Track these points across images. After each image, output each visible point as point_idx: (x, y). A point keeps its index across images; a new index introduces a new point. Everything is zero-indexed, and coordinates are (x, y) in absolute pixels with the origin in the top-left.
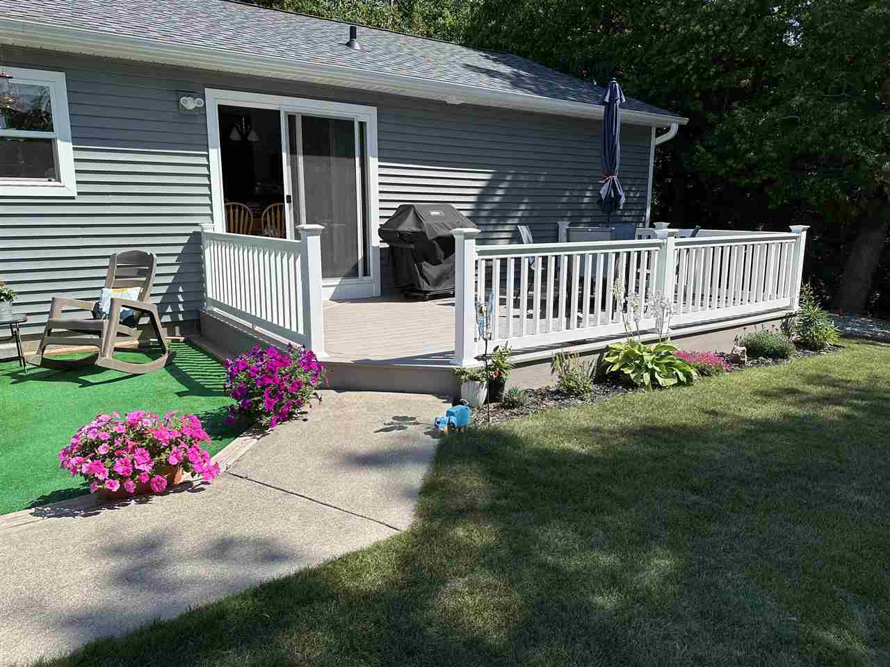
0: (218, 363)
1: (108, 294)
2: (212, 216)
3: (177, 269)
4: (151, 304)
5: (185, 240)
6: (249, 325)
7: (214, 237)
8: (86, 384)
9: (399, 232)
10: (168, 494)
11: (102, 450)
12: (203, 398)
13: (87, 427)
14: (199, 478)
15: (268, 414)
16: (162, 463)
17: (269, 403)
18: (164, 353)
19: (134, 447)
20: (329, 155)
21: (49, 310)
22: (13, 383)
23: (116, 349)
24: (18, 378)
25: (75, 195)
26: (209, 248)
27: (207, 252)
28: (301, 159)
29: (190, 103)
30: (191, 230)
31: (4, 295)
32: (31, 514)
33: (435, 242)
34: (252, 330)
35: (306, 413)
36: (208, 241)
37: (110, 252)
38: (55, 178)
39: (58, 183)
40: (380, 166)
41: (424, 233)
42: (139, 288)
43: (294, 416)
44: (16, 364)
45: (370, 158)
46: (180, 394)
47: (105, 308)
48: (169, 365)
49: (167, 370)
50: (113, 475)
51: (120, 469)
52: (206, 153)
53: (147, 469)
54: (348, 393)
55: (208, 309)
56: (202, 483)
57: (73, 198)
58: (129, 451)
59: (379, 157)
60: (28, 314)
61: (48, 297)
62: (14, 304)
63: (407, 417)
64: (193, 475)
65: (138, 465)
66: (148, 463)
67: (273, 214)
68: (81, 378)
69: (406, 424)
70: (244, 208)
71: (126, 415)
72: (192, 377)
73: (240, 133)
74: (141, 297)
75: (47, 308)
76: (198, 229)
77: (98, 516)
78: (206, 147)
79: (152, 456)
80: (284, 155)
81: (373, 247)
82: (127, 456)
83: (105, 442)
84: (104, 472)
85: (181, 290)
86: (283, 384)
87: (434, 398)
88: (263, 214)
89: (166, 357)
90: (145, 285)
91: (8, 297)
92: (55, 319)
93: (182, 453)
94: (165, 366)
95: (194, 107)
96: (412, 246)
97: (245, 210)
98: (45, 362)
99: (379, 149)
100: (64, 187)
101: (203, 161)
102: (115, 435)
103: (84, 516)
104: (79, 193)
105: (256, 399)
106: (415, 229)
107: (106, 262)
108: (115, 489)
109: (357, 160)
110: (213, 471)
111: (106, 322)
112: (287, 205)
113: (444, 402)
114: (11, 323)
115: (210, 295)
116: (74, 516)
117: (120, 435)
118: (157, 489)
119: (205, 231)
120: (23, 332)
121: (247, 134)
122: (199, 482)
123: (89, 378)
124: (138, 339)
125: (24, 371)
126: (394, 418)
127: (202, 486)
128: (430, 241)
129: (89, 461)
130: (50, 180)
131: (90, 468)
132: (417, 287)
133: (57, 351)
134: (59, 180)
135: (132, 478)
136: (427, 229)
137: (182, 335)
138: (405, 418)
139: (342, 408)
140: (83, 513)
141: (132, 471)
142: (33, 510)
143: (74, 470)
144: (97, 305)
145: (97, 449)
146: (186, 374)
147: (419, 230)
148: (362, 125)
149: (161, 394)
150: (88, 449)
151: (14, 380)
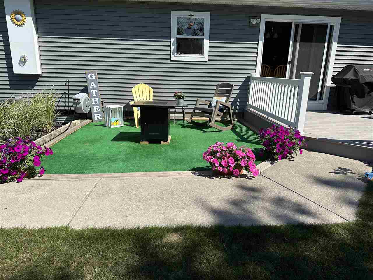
0: (251, 131)
1: (215, 99)
2: (255, 70)
3: (239, 92)
4: (229, 104)
5: (243, 80)
6: (266, 117)
7: (255, 78)
8: (204, 132)
9: (343, 79)
10: (238, 177)
11: (218, 155)
12: (247, 144)
13: (213, 146)
14: (250, 174)
15: (277, 155)
16: (238, 164)
17: (279, 150)
18: (231, 124)
19: (229, 156)
20: (312, 42)
21: (195, 104)
22: (182, 128)
23: (216, 121)
24: (183, 126)
25: (207, 61)
26: (253, 83)
27: (252, 85)
28: (298, 44)
29: (254, 21)
30: (246, 76)
31: (182, 96)
32: (192, 173)
33: (364, 85)
34: (267, 119)
35: (294, 157)
36: (253, 80)
37: (216, 83)
38: (201, 54)
39: (202, 56)
40: (337, 47)
41: (358, 80)
42: (226, 98)
43: (288, 157)
44: (182, 121)
45: (333, 42)
46: (238, 141)
47: (214, 104)
48: (232, 129)
49: (232, 131)
50: (221, 165)
51: (223, 163)
52: (258, 43)
53: (233, 166)
54: (314, 152)
55: (248, 109)
56: (251, 176)
57: (207, 62)
58: (227, 157)
59: (338, 42)
60: (188, 105)
61: (195, 99)
62: (184, 101)
63: (346, 169)
64: (248, 172)
65: (230, 163)
66: (233, 164)
67: (280, 70)
68: (203, 129)
69: (346, 172)
70: (268, 67)
71: (227, 144)
72: (242, 135)
73: (270, 34)
74: (226, 101)
75: (194, 103)
76: (249, 75)
77: (213, 179)
78: (258, 40)
79: (235, 161)
80: (291, 42)
81: (327, 86)
82: (226, 159)
83: (219, 152)
84: (218, 163)
85: (239, 100)
86: (286, 143)
87: (362, 163)
88: (275, 70)
89: (232, 125)
90: (228, 97)
91: (183, 98)
92: (197, 106)
93: (246, 162)
94: (231, 129)
95: (255, 23)
96: (350, 86)
97: (268, 68)
98: (192, 122)
99: (339, 38)
100: (204, 57)
101: (256, 46)
102: (222, 150)
103: (209, 178)
104: (209, 60)
105: (273, 147)
106: (353, 78)
107: (215, 87)
108: (221, 171)
109: (326, 43)
110: (256, 173)
111: (214, 109)
112: (288, 65)
113: (368, 166)
114: (183, 107)
115: (250, 103)
116: (206, 177)
117: (224, 150)
118: (235, 174)
119: (252, 76)
120: (186, 111)
121: (273, 35)
122: (249, 176)
123: (205, 130)
124: (221, 118)
125: (184, 124)
126: (339, 168)
127: (251, 178)
128: (361, 85)
129: (213, 158)
130: (200, 55)
131: (213, 161)
132: (348, 107)
133: (196, 119)
134: (203, 55)
135: (227, 168)
136: (360, 77)
137: (236, 118)
138: (345, 169)
139: (311, 158)
140: (208, 177)
141: (227, 165)
142: (192, 172)
143: (208, 160)
144: (210, 103)
145: (216, 154)
146: (239, 134)
147: (355, 78)
148: (332, 27)
149: (230, 139)
150: (213, 153)
151: (182, 127)
